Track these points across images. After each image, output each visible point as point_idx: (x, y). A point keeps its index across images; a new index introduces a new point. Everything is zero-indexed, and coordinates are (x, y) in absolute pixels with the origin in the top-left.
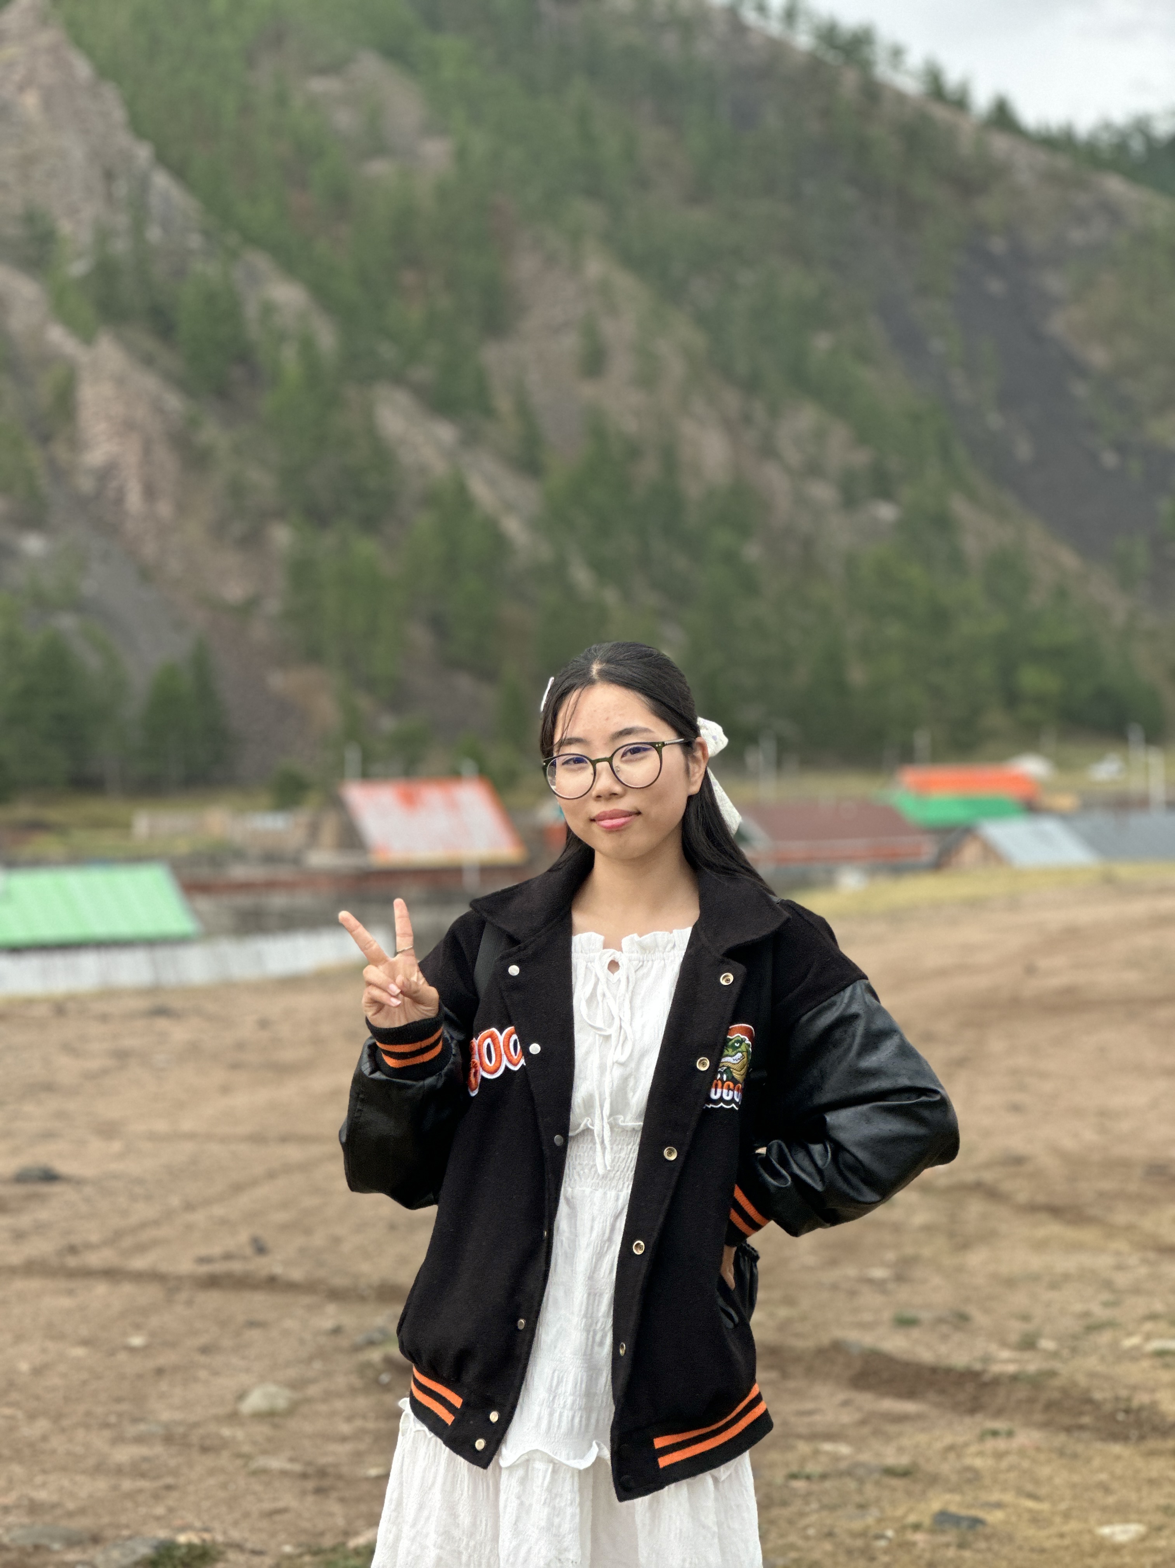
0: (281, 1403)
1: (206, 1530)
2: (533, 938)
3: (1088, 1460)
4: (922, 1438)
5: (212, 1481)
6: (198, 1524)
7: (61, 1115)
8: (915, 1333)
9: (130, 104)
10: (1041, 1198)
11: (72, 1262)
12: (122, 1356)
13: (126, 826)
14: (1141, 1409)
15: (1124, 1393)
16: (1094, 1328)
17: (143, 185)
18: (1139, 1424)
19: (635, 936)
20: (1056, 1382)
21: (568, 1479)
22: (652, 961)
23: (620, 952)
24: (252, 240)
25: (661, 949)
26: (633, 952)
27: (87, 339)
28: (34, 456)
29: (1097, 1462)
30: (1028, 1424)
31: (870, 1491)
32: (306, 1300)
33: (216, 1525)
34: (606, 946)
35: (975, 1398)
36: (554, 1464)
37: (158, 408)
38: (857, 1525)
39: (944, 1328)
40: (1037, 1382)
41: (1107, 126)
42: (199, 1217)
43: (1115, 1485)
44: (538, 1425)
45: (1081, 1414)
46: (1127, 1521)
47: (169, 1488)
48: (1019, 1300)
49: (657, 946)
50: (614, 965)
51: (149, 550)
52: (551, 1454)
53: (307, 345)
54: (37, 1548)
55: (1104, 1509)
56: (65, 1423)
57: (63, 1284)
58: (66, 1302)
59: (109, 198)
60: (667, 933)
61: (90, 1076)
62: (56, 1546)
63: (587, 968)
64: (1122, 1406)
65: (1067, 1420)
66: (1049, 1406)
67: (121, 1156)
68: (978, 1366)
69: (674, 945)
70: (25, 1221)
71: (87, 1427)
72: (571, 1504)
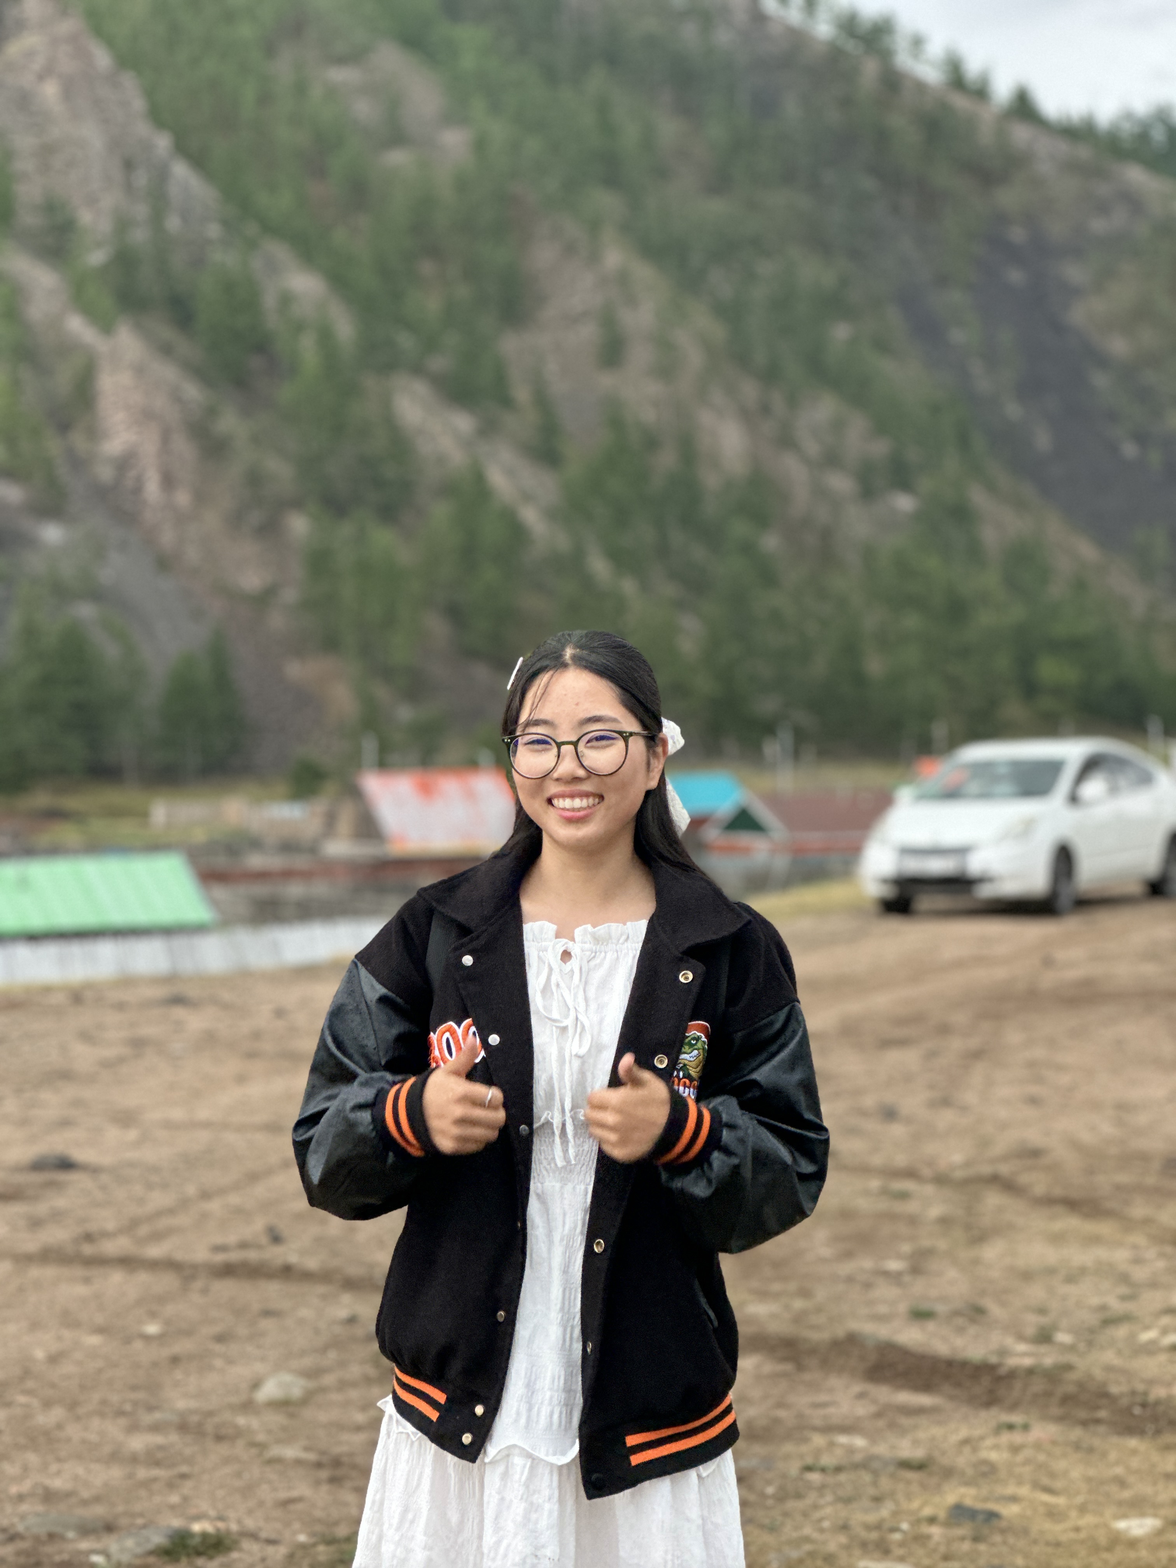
0: (296, 1392)
1: (221, 1518)
2: (484, 928)
3: (1104, 1455)
4: (937, 1431)
5: (228, 1470)
6: (212, 1513)
7: (77, 1103)
8: (931, 1326)
9: (150, 93)
10: (1058, 1192)
11: (88, 1250)
12: (138, 1345)
13: (143, 815)
14: (1158, 1403)
15: (1140, 1387)
16: (1110, 1321)
17: (162, 176)
18: (1155, 1419)
19: (589, 927)
20: (1073, 1376)
21: (546, 1475)
22: (606, 953)
23: (573, 942)
24: (270, 229)
25: (614, 941)
26: (585, 943)
27: (106, 328)
28: (53, 446)
29: (1113, 1456)
30: (1046, 1418)
31: (885, 1483)
32: (321, 1289)
33: (231, 1514)
34: (558, 935)
35: (991, 1392)
36: (534, 1459)
37: (176, 397)
38: (872, 1518)
39: (960, 1321)
40: (1053, 1376)
41: (1129, 116)
42: (214, 1206)
43: (1131, 1479)
44: (516, 1421)
45: (1097, 1408)
46: (1143, 1515)
47: (184, 1476)
48: (1036, 1292)
49: (610, 937)
50: (566, 955)
51: (167, 537)
52: (530, 1451)
53: (326, 336)
54: (52, 1537)
55: (1120, 1503)
56: (81, 1411)
57: (79, 1271)
58: (81, 1290)
59: (129, 188)
60: (621, 925)
61: (107, 1064)
62: (71, 1535)
63: (539, 957)
64: (1138, 1399)
65: (1083, 1414)
66: (1067, 1400)
67: (138, 1144)
68: (993, 1360)
69: (628, 937)
70: (41, 1208)
71: (102, 1415)
72: (549, 1499)
